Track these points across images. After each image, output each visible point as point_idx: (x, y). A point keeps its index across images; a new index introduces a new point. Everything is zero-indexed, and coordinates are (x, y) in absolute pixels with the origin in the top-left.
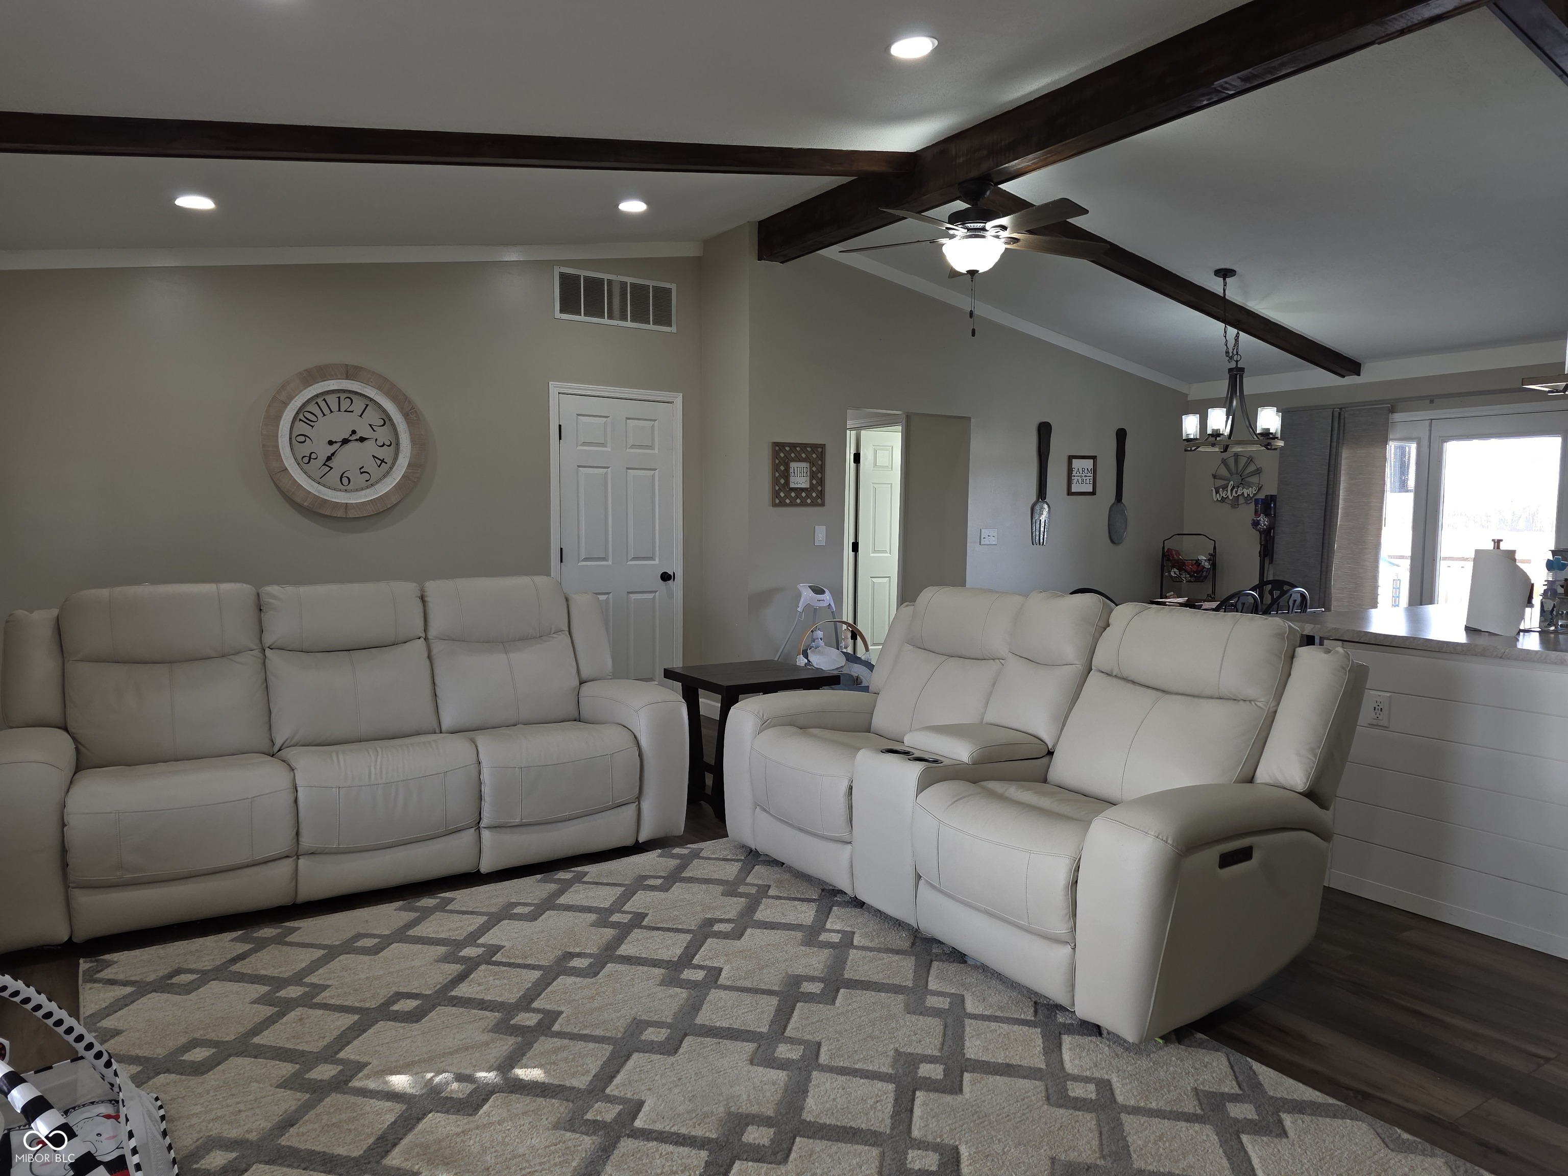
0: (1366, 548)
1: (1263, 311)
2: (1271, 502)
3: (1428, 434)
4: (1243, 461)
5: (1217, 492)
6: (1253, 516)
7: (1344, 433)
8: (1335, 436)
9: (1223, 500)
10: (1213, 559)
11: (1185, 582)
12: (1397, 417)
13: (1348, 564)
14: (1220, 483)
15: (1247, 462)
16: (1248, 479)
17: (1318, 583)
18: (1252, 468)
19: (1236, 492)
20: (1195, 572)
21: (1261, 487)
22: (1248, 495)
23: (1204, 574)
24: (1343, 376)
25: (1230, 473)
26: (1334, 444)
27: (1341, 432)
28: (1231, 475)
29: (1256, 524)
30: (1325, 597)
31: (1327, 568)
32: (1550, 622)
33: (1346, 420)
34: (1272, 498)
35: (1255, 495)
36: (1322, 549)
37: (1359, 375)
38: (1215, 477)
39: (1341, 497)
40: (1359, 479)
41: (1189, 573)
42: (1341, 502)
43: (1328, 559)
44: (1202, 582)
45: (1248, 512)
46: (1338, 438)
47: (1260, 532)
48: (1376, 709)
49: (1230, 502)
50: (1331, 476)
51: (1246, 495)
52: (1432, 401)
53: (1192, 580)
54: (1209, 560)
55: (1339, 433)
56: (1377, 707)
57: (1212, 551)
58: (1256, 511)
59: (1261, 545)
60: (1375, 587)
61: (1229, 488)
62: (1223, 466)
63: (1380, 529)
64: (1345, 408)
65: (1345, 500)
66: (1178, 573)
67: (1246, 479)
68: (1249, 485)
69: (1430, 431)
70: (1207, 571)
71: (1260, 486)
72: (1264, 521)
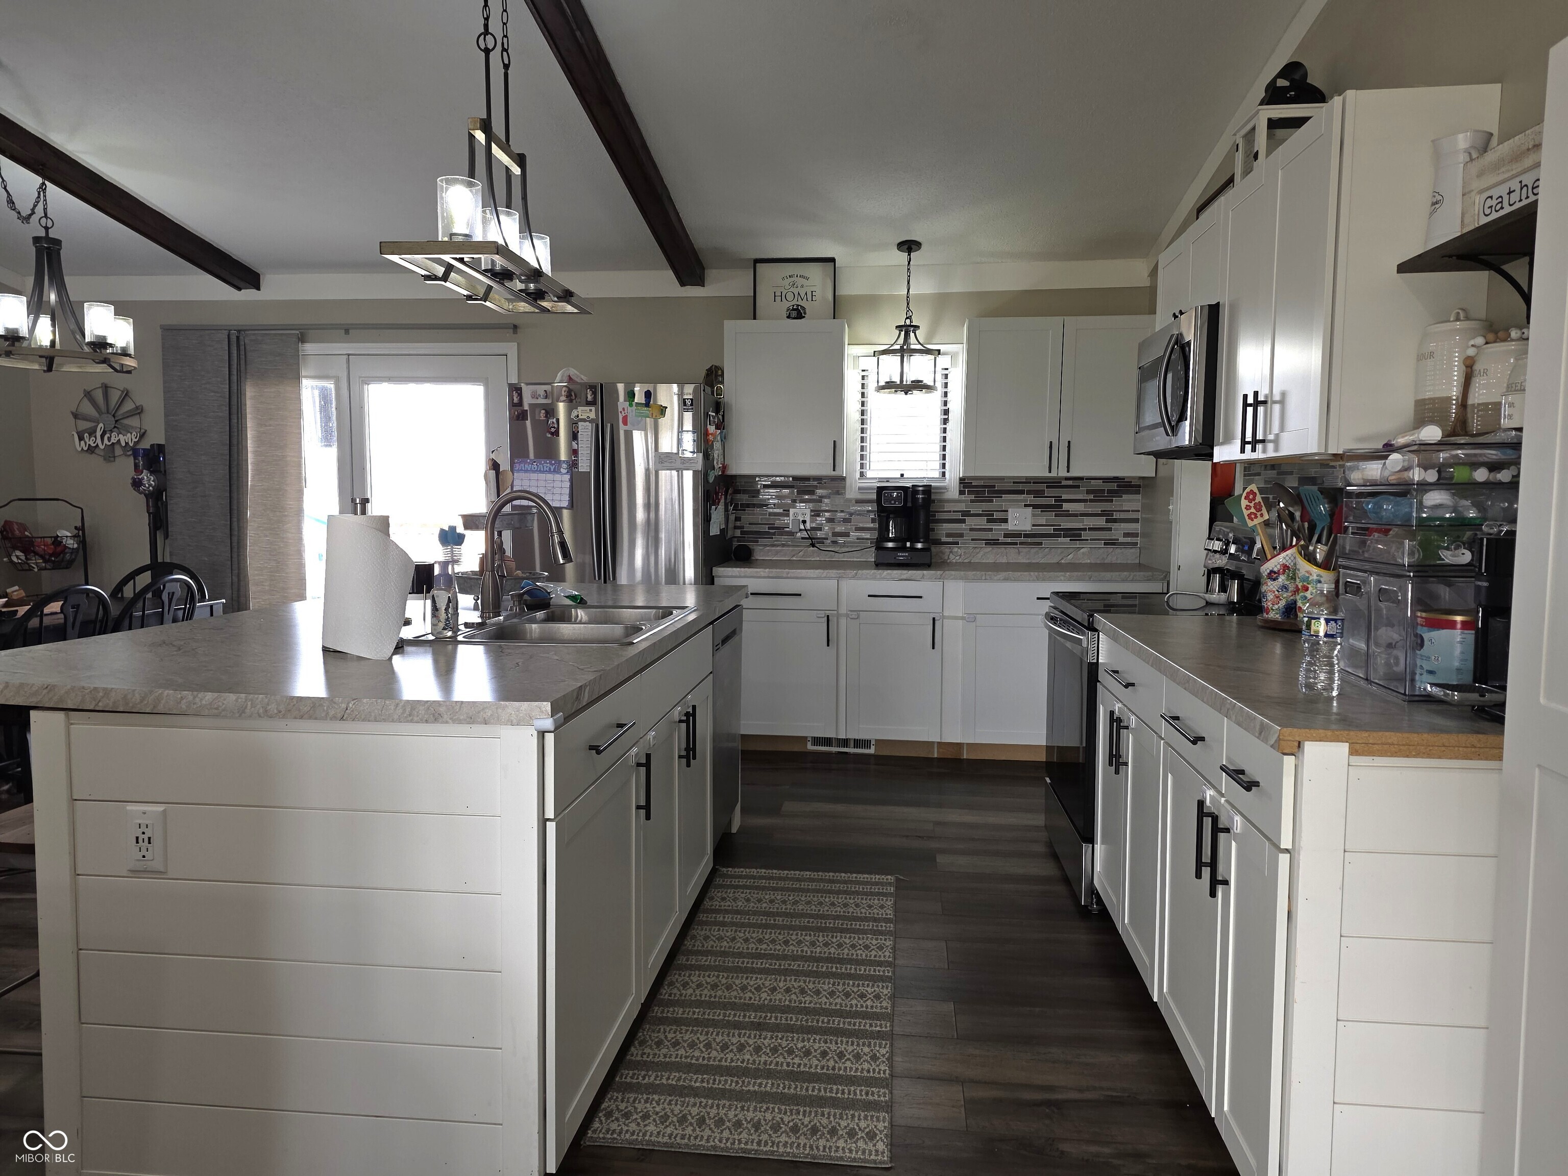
0: (285, 516)
1: (80, 155)
2: (159, 454)
3: (346, 374)
4: (115, 397)
5: (81, 438)
6: (132, 473)
7: (246, 365)
8: (235, 366)
9: (91, 450)
10: (81, 533)
11: (36, 570)
12: (309, 348)
13: (267, 536)
14: (84, 425)
15: (120, 397)
16: (126, 422)
17: (229, 563)
18: (128, 406)
19: (109, 439)
20: (51, 555)
21: (144, 433)
22: (127, 443)
23: (68, 557)
24: (239, 289)
25: (98, 412)
26: (234, 378)
27: (242, 362)
28: (100, 415)
29: (137, 484)
30: (239, 580)
31: (238, 543)
32: (446, 625)
33: (248, 347)
34: (160, 449)
35: (136, 443)
36: (231, 518)
37: (258, 289)
38: (76, 416)
39: (249, 449)
40: (270, 425)
41: (42, 557)
42: (250, 455)
43: (239, 530)
44: (67, 568)
45: (126, 466)
46: (239, 371)
47: (145, 495)
48: (140, 840)
49: (102, 453)
50: (234, 421)
51: (123, 444)
52: (347, 331)
53: (48, 567)
54: (74, 537)
55: (239, 363)
56: (141, 837)
57: (79, 524)
58: (136, 466)
59: (149, 514)
60: (301, 566)
61: (99, 434)
62: (86, 401)
63: (300, 492)
64: (245, 330)
65: (256, 453)
66: (23, 558)
67: (121, 421)
68: (127, 430)
69: (348, 368)
70: (72, 553)
71: (143, 431)
72: (149, 480)
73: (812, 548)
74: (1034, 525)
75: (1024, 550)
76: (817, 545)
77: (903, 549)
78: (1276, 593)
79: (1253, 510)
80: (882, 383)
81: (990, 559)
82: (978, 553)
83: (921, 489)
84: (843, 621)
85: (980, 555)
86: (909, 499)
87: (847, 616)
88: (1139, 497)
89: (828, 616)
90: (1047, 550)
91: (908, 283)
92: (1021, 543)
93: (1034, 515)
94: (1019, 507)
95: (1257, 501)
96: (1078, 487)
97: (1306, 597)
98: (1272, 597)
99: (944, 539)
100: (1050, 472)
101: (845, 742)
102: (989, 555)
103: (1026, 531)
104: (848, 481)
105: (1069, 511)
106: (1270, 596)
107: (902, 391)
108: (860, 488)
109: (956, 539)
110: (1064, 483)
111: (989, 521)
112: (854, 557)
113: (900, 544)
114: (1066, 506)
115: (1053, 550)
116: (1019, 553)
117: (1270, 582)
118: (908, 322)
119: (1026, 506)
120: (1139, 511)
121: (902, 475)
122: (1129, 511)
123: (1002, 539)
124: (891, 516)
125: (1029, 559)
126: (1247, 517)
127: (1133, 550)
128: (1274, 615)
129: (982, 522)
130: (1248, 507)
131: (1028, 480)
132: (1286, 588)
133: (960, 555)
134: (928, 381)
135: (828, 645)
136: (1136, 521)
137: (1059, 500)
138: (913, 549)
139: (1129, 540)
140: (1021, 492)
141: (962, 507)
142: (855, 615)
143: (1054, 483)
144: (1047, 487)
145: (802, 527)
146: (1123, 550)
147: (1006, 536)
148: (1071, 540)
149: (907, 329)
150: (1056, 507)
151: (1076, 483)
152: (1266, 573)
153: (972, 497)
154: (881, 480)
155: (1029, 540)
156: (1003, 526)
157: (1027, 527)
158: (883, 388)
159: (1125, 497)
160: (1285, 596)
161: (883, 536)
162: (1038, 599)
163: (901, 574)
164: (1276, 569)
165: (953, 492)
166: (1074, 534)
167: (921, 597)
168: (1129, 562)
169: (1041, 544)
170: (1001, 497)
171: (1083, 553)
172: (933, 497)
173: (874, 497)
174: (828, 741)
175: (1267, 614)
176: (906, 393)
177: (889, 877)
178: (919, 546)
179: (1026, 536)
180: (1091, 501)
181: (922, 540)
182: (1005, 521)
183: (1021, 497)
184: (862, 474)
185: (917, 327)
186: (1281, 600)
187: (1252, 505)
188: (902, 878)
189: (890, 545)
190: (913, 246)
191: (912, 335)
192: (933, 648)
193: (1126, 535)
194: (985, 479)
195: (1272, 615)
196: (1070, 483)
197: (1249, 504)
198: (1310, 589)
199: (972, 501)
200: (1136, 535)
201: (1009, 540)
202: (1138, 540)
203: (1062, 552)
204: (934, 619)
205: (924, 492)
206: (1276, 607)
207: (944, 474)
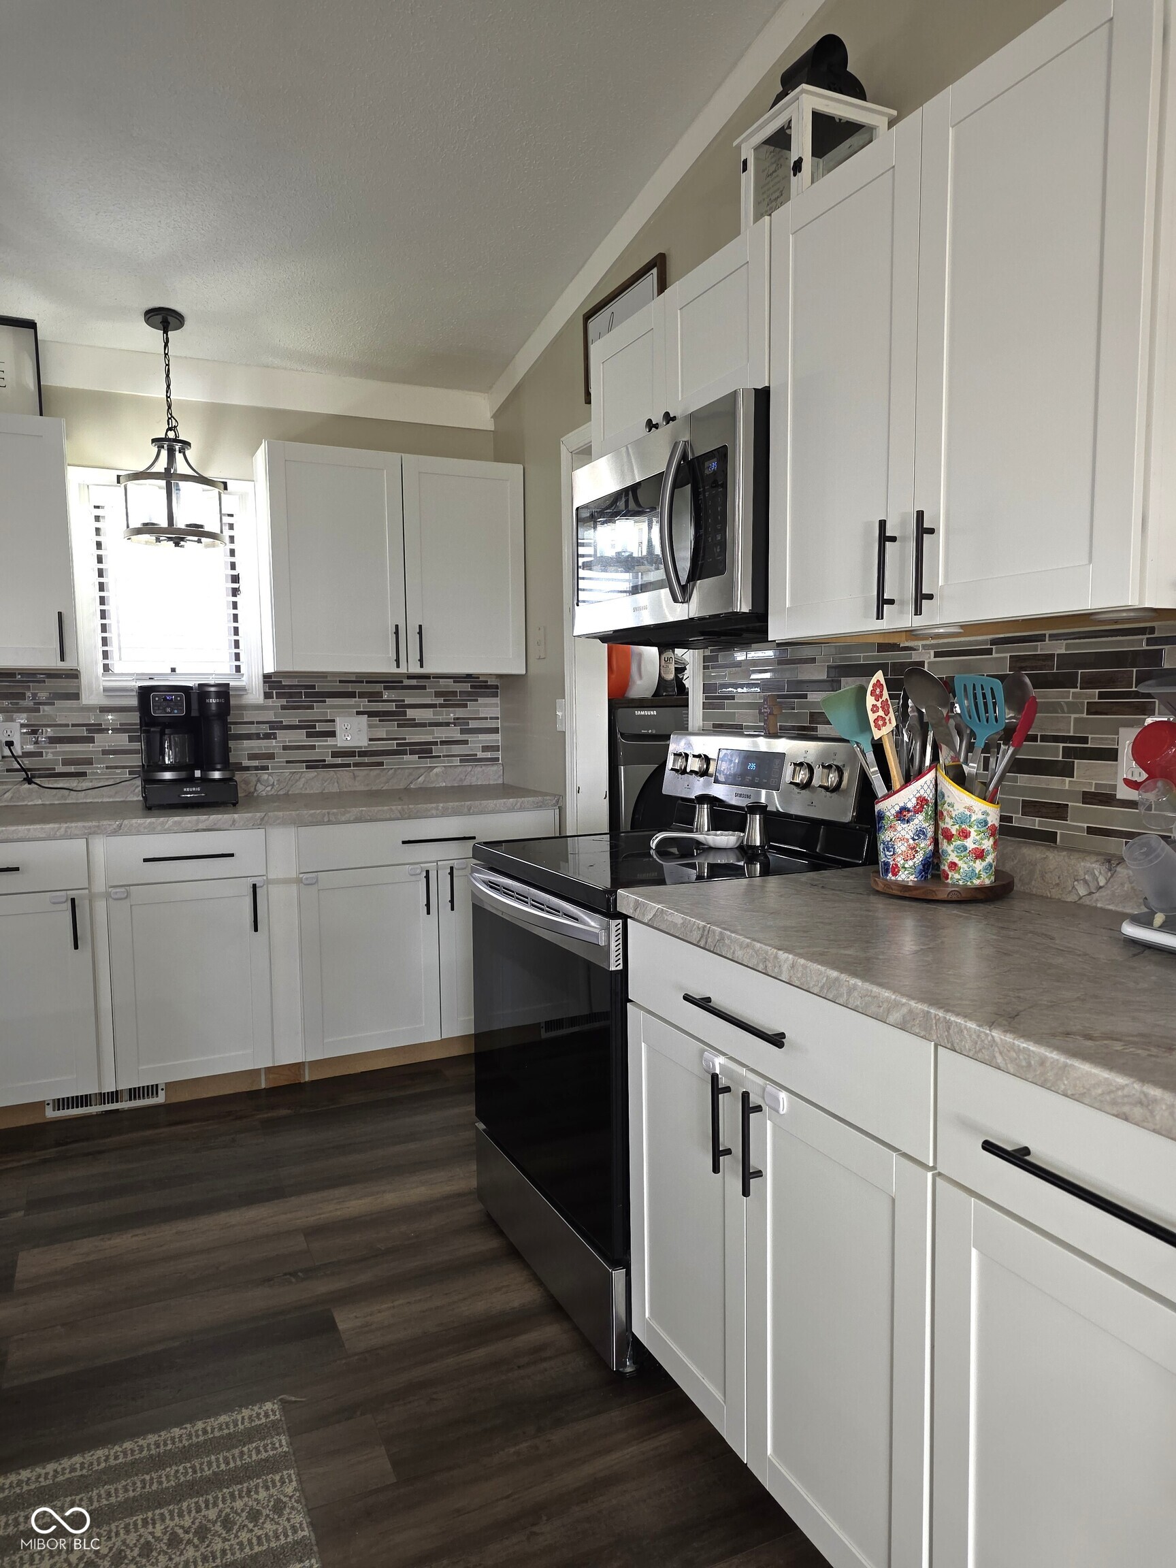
73: (27, 786)
74: (371, 740)
75: (362, 773)
76: (37, 780)
77: (191, 780)
78: (911, 841)
79: (881, 713)
80: (136, 523)
81: (316, 788)
82: (297, 781)
83: (213, 689)
84: (101, 906)
85: (300, 784)
86: (195, 706)
87: (107, 896)
88: (497, 700)
89: (73, 900)
90: (391, 772)
91: (168, 376)
92: (356, 765)
93: (370, 726)
94: (350, 715)
95: (884, 698)
96: (424, 687)
97: (965, 848)
98: (903, 848)
99: (246, 763)
100: (398, 666)
101: (114, 1096)
102: (312, 782)
103: (361, 747)
104: (84, 679)
105: (414, 719)
106: (901, 848)
107: (170, 539)
108: (105, 690)
109: (265, 762)
110: (407, 682)
111: (309, 735)
112: (103, 796)
113: (183, 775)
114: (411, 713)
115: (399, 771)
116: (355, 777)
117: (900, 826)
118: (171, 435)
119: (358, 713)
120: (497, 718)
121: (173, 670)
122: (486, 718)
123: (329, 760)
124: (167, 731)
125: (368, 785)
126: (872, 724)
127: (495, 768)
128: (906, 876)
129: (299, 737)
130: (874, 707)
131: (360, 678)
132: (924, 834)
133: (273, 785)
134: (211, 526)
135: (76, 947)
136: (496, 730)
137: (403, 707)
138: (205, 780)
139: (489, 755)
140: (351, 695)
141: (270, 716)
142: (122, 892)
143: (391, 682)
144: (386, 688)
145: (7, 752)
146: (484, 768)
147: (335, 755)
148: (419, 758)
149: (171, 444)
150: (398, 715)
151: (422, 682)
152: (893, 812)
153: (283, 702)
154: (140, 676)
155: (366, 760)
156: (330, 741)
157: (362, 742)
158: (138, 531)
159: (481, 700)
160: (922, 845)
161: (152, 765)
162: (404, 842)
163: (198, 822)
164: (910, 805)
165: (256, 694)
166: (424, 751)
167: (232, 855)
168: (492, 782)
169: (381, 764)
170: (325, 702)
171: (437, 774)
172: (233, 702)
173: (134, 702)
174: (83, 1100)
175: (895, 874)
176: (177, 544)
177: (268, 1406)
178: (217, 775)
179: (363, 754)
180: (441, 706)
181: (219, 766)
182: (332, 734)
183: (352, 701)
184: (106, 668)
185: (186, 444)
186: (917, 852)
187: (879, 704)
188: (293, 1399)
189: (168, 775)
190: (170, 319)
191: (179, 457)
192: (256, 930)
193: (485, 749)
194: (301, 677)
195: (903, 876)
196: (414, 682)
197: (875, 703)
198: (973, 834)
199: (283, 708)
200: (496, 749)
201: (339, 761)
202: (499, 754)
203: (410, 774)
204: (254, 886)
205: (218, 695)
206: (911, 863)
207: (238, 669)
